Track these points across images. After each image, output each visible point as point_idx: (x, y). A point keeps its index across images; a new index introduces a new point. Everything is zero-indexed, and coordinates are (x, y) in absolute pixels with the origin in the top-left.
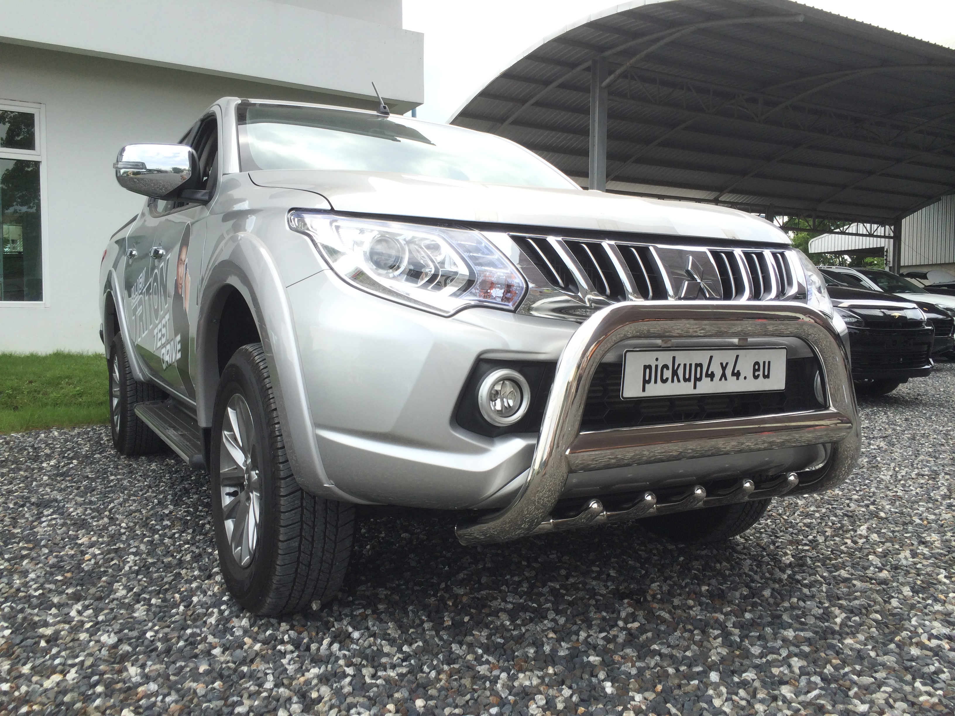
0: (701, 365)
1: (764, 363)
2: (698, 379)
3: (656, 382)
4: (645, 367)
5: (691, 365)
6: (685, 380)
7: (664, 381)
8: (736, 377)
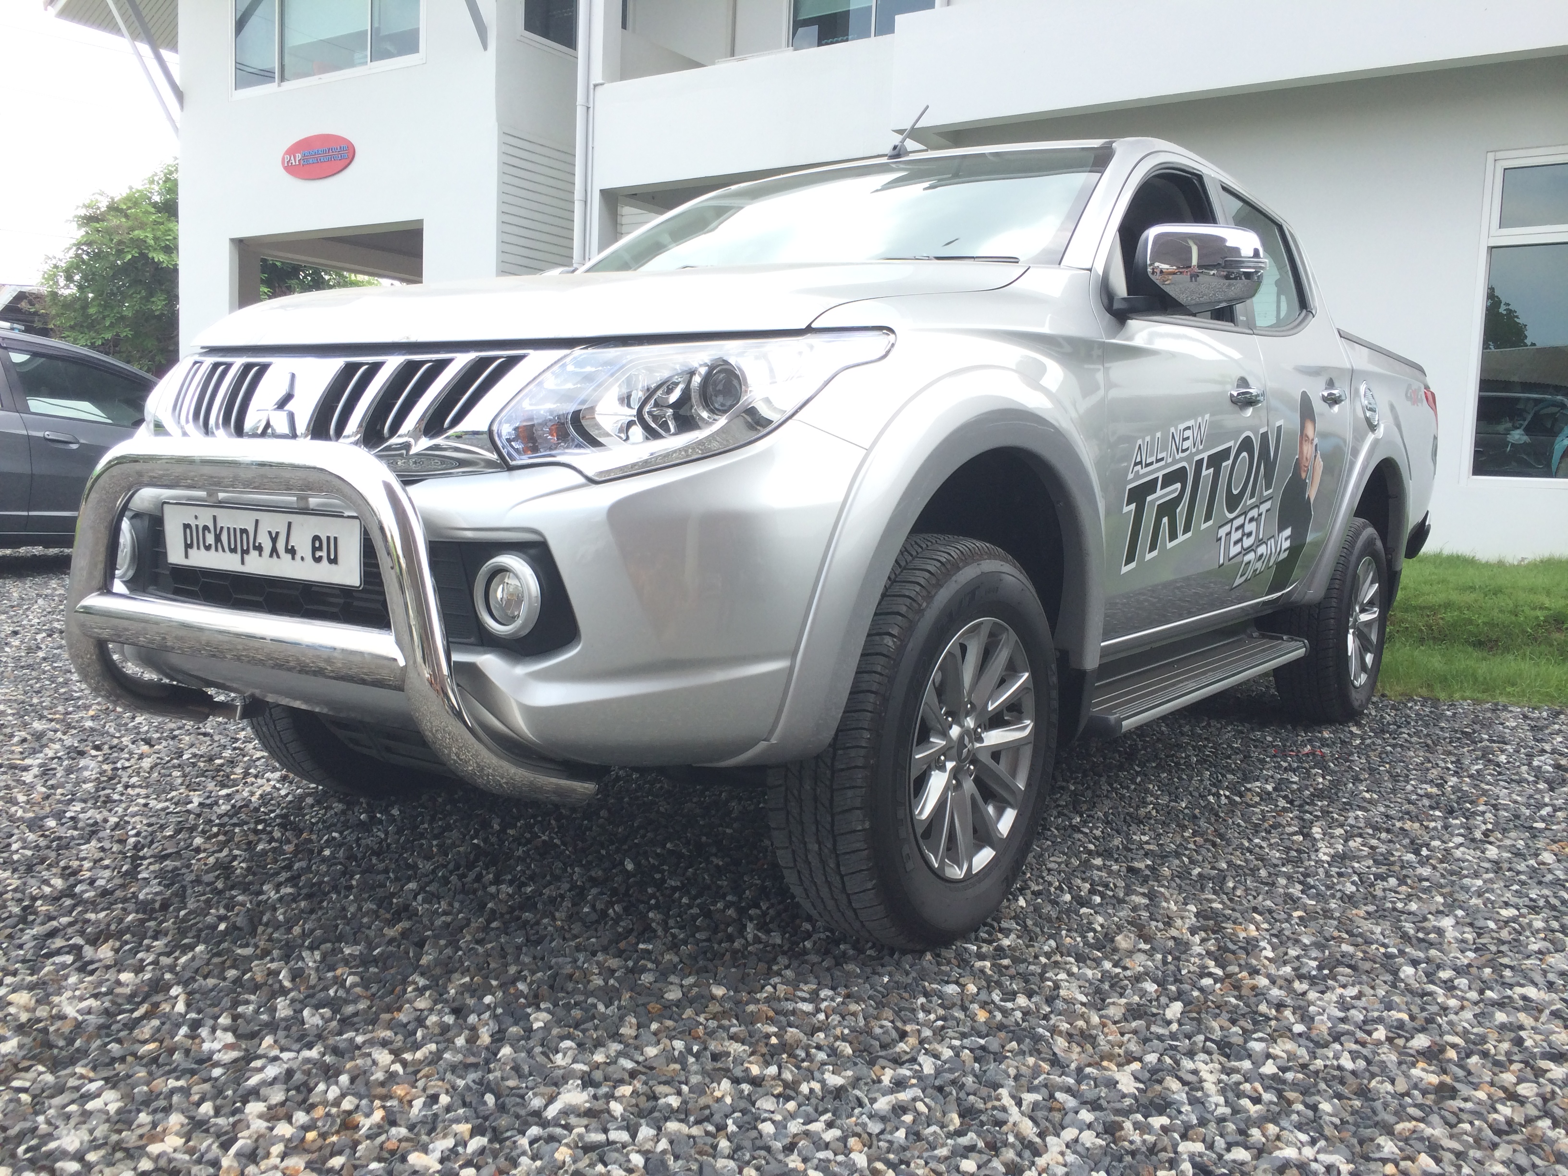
0: (247, 532)
1: (328, 538)
2: (245, 552)
3: (198, 548)
4: (187, 526)
5: (235, 529)
6: (231, 549)
7: (208, 548)
8: (290, 556)
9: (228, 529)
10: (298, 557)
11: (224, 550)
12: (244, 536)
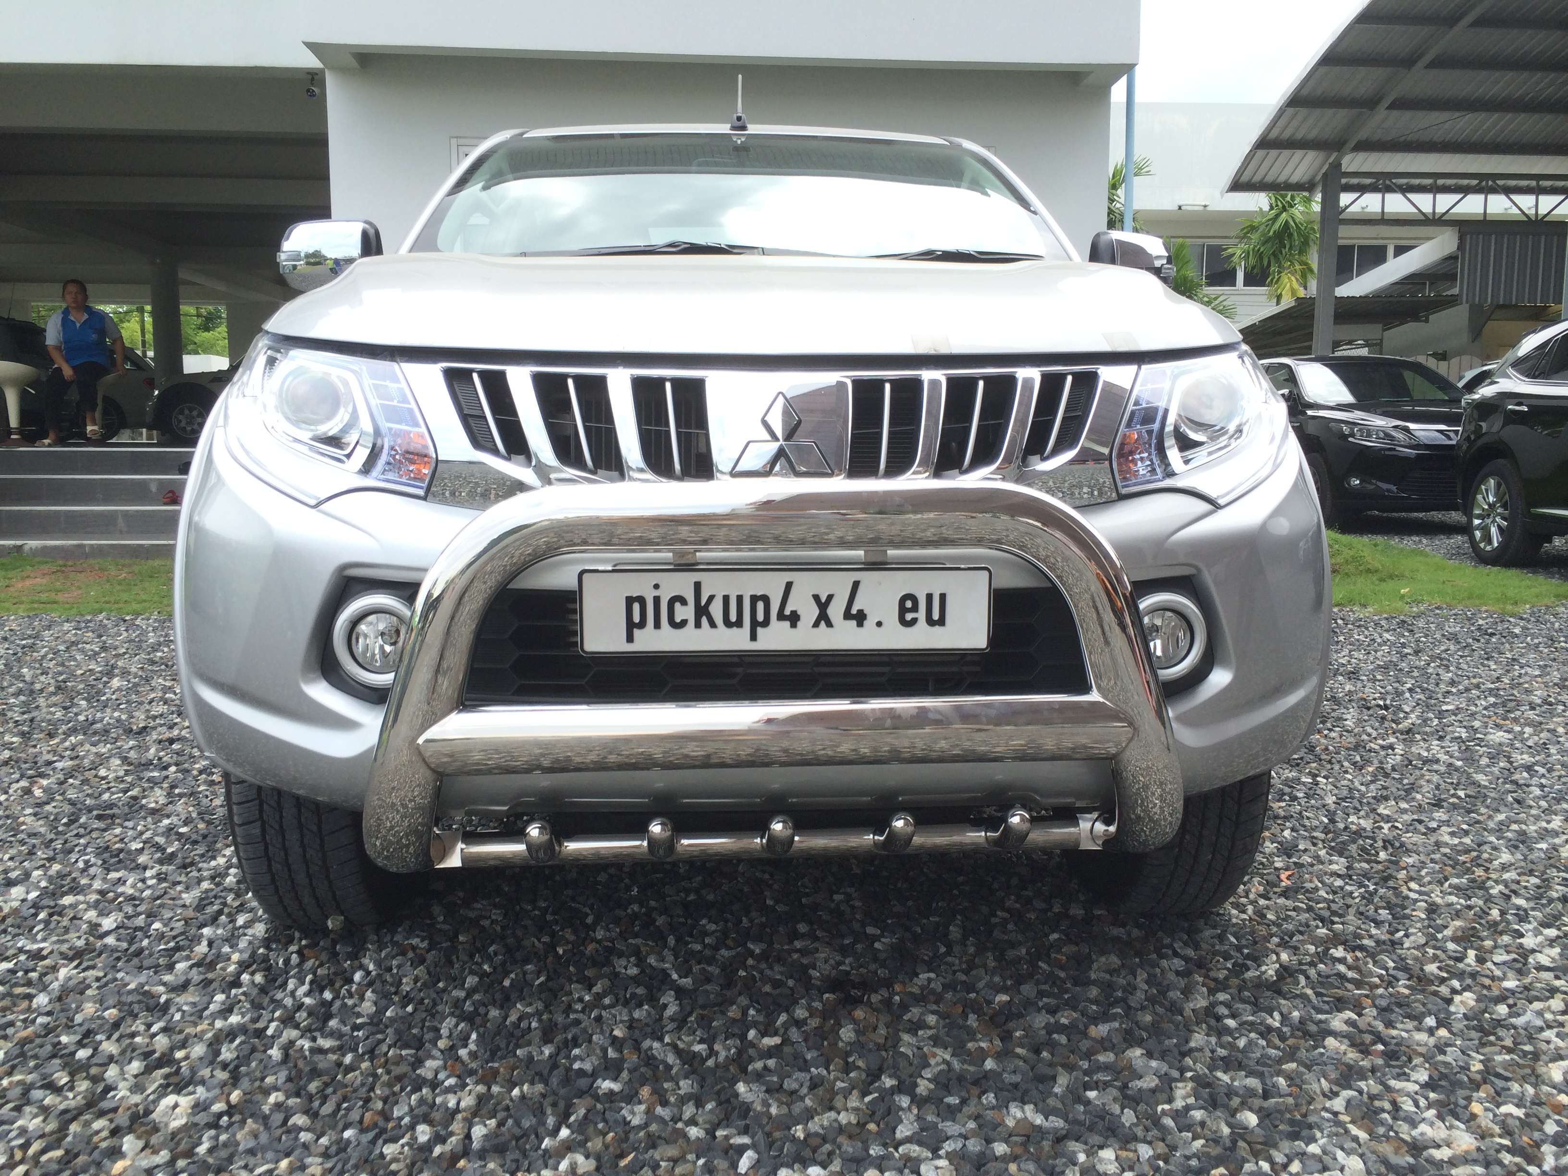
0: (766, 599)
1: (929, 597)
2: (759, 624)
3: (657, 625)
4: (630, 601)
5: (740, 599)
6: (728, 623)
7: (678, 625)
8: (854, 623)
9: (726, 599)
10: (870, 623)
11: (713, 625)
12: (760, 605)
